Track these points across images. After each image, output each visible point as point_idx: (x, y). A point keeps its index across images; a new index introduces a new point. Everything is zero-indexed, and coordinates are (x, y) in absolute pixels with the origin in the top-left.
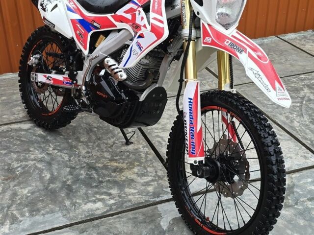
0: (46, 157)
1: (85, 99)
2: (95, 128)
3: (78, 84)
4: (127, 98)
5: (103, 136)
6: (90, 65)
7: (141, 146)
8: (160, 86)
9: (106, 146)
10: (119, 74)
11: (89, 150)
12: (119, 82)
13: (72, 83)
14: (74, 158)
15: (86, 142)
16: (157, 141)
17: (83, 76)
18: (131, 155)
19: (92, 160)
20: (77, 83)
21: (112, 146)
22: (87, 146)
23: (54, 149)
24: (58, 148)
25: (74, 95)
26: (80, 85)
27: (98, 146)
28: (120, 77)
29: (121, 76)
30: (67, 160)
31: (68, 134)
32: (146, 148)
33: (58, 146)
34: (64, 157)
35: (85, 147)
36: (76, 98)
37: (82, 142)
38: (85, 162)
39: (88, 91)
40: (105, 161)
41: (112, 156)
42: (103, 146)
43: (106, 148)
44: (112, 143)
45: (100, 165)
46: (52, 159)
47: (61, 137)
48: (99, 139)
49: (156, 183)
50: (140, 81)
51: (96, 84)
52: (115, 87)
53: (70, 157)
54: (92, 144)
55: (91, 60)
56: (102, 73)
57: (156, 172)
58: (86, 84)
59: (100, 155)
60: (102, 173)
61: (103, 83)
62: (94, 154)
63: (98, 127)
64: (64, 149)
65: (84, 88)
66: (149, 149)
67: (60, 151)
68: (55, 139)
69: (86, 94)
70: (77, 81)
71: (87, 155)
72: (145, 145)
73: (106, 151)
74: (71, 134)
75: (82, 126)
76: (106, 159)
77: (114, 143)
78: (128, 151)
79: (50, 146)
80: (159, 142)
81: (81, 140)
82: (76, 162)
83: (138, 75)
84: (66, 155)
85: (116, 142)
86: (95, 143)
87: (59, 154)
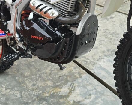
0: (2, 98)
1: (20, 45)
2: (33, 62)
3: (11, 33)
4: (63, 35)
5: (41, 67)
6: (17, 11)
7: (72, 68)
8: (93, 14)
9: (46, 75)
10: (49, 12)
11: (34, 83)
12: (50, 20)
13: (5, 33)
14: (24, 94)
15: (30, 76)
16: (83, 61)
17: (13, 25)
18: (69, 78)
19: (39, 91)
20: (9, 32)
21: (51, 74)
22: (32, 79)
23: (6, 89)
24: (10, 87)
25: (10, 43)
26: (13, 34)
27: (40, 77)
28: (51, 15)
29: (53, 14)
30: (20, 96)
31: (14, 72)
32: (77, 69)
33: (9, 85)
34: (16, 94)
35: (30, 80)
36: (12, 46)
37: (27, 77)
38: (34, 95)
39: (22, 37)
40: (50, 89)
41: (54, 83)
42: (43, 76)
43: (46, 77)
44: (50, 72)
45: (47, 95)
46: (7, 99)
47: (9, 76)
48: (39, 71)
49: (100, 100)
50: (72, 15)
51: (28, 29)
52: (47, 27)
53: (21, 93)
54: (35, 76)
55: (16, 7)
56: (31, 16)
57: (95, 89)
58: (18, 31)
59: (44, 84)
60: (52, 102)
61: (35, 26)
62: (39, 85)
63: (34, 60)
64: (15, 87)
65: (17, 35)
66: (80, 69)
67: (11, 89)
68: (5, 79)
69: (21, 41)
70: (9, 31)
71: (34, 87)
72: (75, 66)
73: (48, 80)
74: (16, 72)
75: (22, 63)
76: (50, 87)
77: (51, 71)
78: (65, 75)
79: (2, 87)
80: (85, 61)
81: (25, 75)
82: (27, 97)
83: (69, 8)
84: (17, 92)
85: (52, 69)
86: (36, 75)
87: (11, 93)
